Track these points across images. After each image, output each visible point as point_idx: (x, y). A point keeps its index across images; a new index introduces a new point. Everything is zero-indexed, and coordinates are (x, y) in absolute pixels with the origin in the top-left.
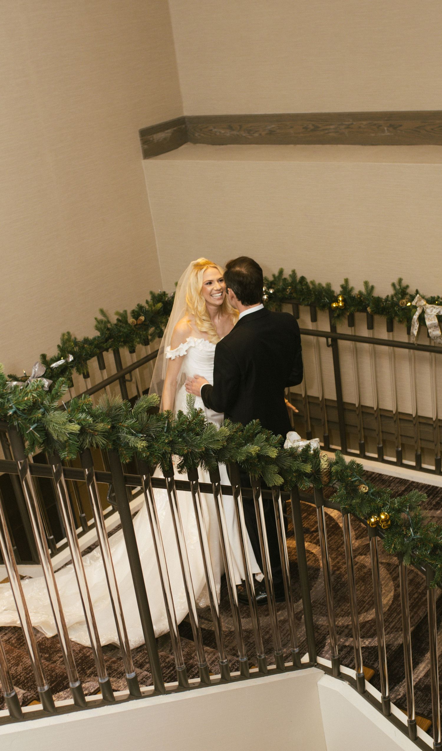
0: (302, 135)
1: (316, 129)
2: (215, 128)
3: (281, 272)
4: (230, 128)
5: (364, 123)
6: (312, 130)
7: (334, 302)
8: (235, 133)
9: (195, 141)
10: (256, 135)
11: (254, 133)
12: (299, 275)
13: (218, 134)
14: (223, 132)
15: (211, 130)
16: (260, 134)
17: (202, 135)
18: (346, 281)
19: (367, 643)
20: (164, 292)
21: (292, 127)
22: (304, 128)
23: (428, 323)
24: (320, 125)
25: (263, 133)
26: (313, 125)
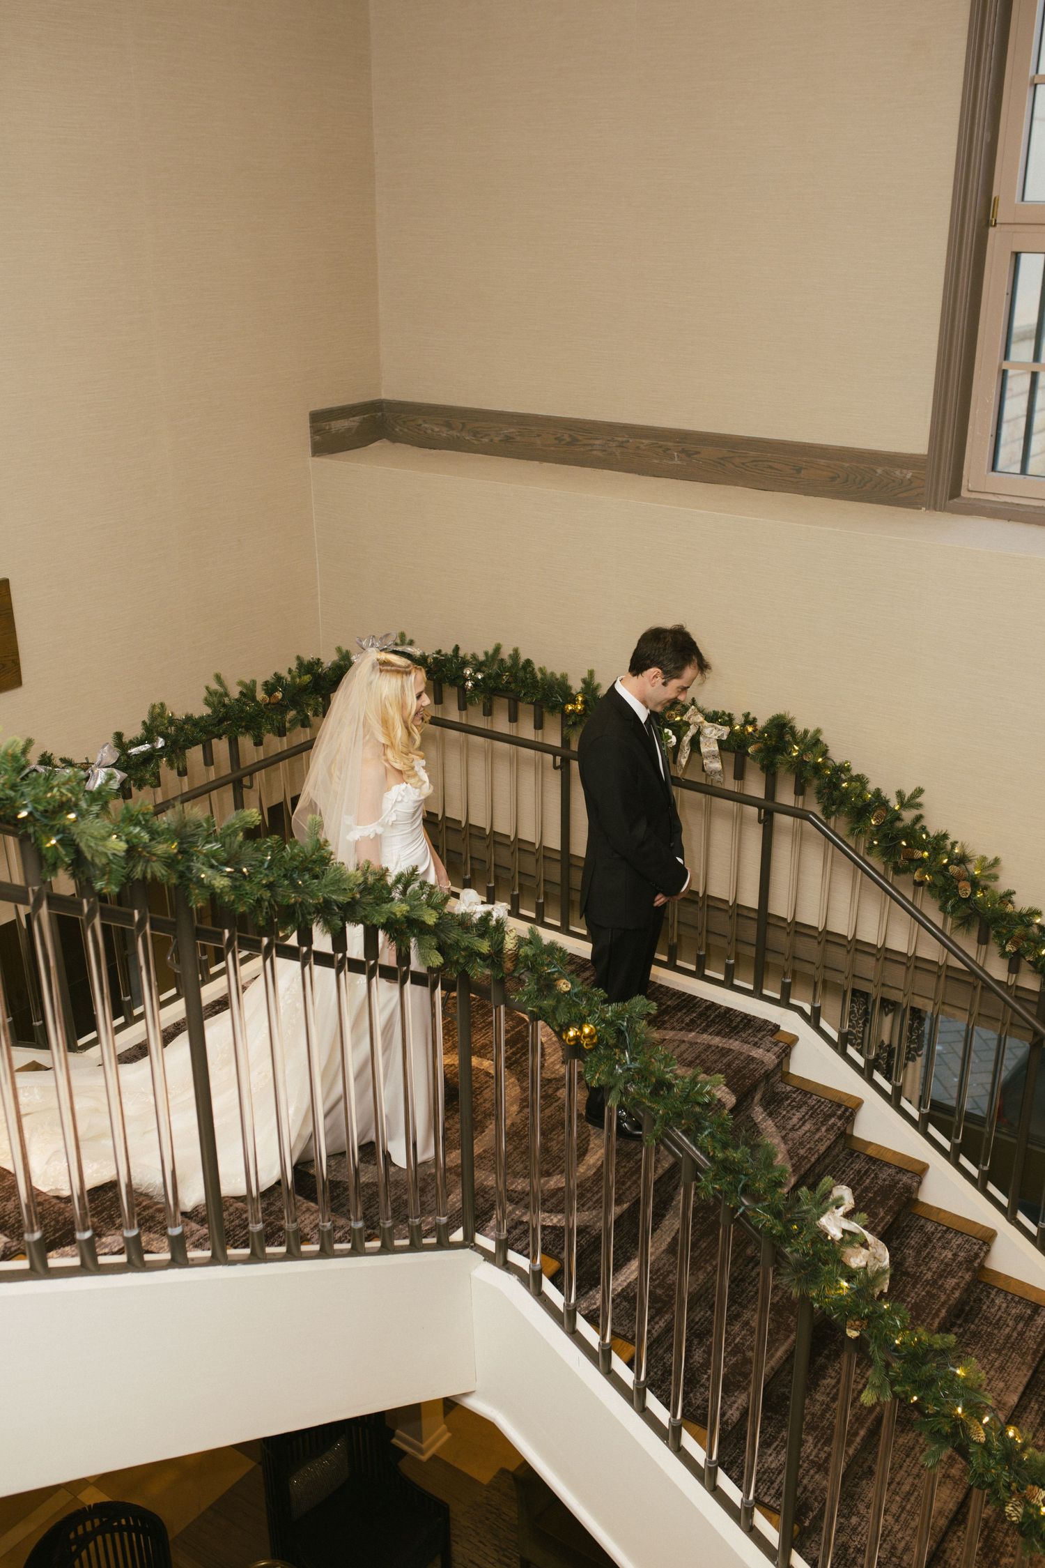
0: (552, 448)
1: (573, 442)
2: (425, 422)
3: (498, 649)
4: (449, 425)
5: (646, 442)
6: (569, 444)
7: (569, 703)
8: (455, 433)
9: (395, 439)
10: (486, 440)
11: (482, 437)
12: (523, 657)
13: (429, 431)
14: (437, 429)
15: (420, 425)
16: (492, 440)
17: (406, 430)
18: (591, 673)
19: (555, 1220)
20: (319, 659)
21: (539, 436)
22: (556, 439)
23: (704, 749)
24: (580, 438)
25: (496, 439)
26: (570, 436)
